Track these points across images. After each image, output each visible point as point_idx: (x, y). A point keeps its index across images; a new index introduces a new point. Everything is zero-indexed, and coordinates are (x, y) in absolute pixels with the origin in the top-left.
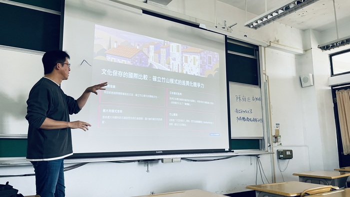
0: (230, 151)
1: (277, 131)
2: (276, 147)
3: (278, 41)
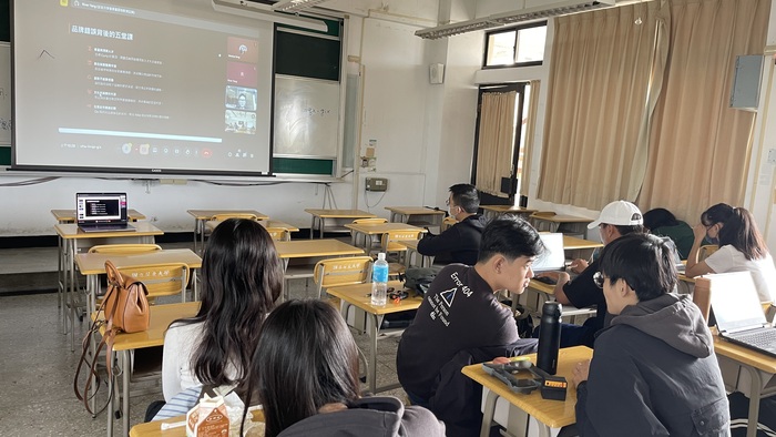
0: (270, 175)
1: (370, 151)
2: (366, 174)
3: (386, 9)
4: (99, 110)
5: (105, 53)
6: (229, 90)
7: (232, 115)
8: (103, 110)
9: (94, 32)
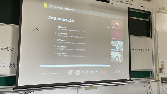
0: (130, 80)
2: (161, 75)
4: (59, 55)
5: (62, 28)
6: (112, 42)
7: (114, 54)
8: (60, 55)
9: (58, 19)
